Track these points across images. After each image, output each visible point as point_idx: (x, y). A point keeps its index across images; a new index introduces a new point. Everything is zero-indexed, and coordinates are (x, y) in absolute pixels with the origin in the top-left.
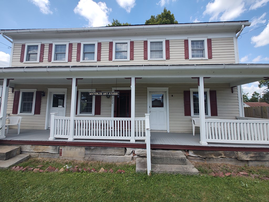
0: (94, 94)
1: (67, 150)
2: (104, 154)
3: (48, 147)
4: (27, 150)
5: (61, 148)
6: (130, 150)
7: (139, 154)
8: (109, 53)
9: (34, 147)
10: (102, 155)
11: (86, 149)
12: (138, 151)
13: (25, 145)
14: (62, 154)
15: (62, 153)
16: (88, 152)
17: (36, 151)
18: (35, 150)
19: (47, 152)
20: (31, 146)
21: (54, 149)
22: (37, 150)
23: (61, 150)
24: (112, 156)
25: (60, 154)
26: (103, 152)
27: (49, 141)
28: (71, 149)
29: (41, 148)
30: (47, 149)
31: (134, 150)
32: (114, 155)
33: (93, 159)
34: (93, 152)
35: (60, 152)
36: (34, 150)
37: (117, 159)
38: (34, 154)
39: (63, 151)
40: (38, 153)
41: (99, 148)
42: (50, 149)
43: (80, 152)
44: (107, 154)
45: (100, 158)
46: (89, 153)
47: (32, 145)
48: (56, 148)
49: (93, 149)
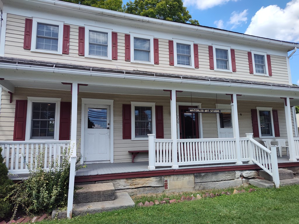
0: (195, 110)
1: (174, 180)
3: (150, 179)
4: (121, 187)
5: (166, 179)
6: (239, 173)
7: (248, 176)
9: (130, 181)
10: (213, 182)
11: (196, 177)
12: (247, 173)
13: (117, 180)
14: (168, 187)
15: (168, 184)
16: (198, 180)
17: (134, 187)
18: (133, 185)
19: (149, 186)
20: (125, 180)
21: (158, 181)
22: (135, 185)
23: (166, 181)
24: (224, 182)
25: (166, 186)
26: (214, 178)
27: (150, 171)
28: (178, 179)
29: (141, 182)
30: (148, 181)
32: (225, 180)
33: (204, 188)
34: (204, 180)
35: (165, 183)
36: (130, 185)
37: (229, 184)
38: (130, 191)
39: (168, 182)
40: (136, 190)
41: (210, 174)
42: (153, 182)
43: (189, 181)
44: (218, 180)
45: (211, 185)
46: (199, 182)
47: (127, 179)
48: (161, 180)
49: (204, 176)
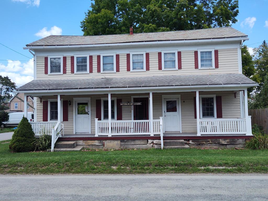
0: (124, 104)
1: (108, 143)
2: (134, 144)
3: (95, 141)
4: (80, 144)
5: (104, 142)
6: (151, 141)
7: (157, 143)
8: (127, 64)
9: (85, 141)
10: (132, 145)
11: (121, 141)
12: (156, 141)
13: (79, 141)
15: (105, 144)
16: (123, 143)
17: (87, 144)
19: (94, 144)
20: (83, 141)
25: (104, 145)
26: (133, 143)
27: (95, 137)
28: (110, 142)
29: (90, 142)
31: (153, 141)
32: (140, 145)
33: (126, 148)
34: (126, 143)
36: (85, 143)
37: (142, 147)
38: (85, 146)
39: (105, 143)
41: (130, 141)
42: (96, 143)
43: (117, 144)
45: (131, 147)
47: (83, 140)
48: (100, 142)
49: (126, 141)
